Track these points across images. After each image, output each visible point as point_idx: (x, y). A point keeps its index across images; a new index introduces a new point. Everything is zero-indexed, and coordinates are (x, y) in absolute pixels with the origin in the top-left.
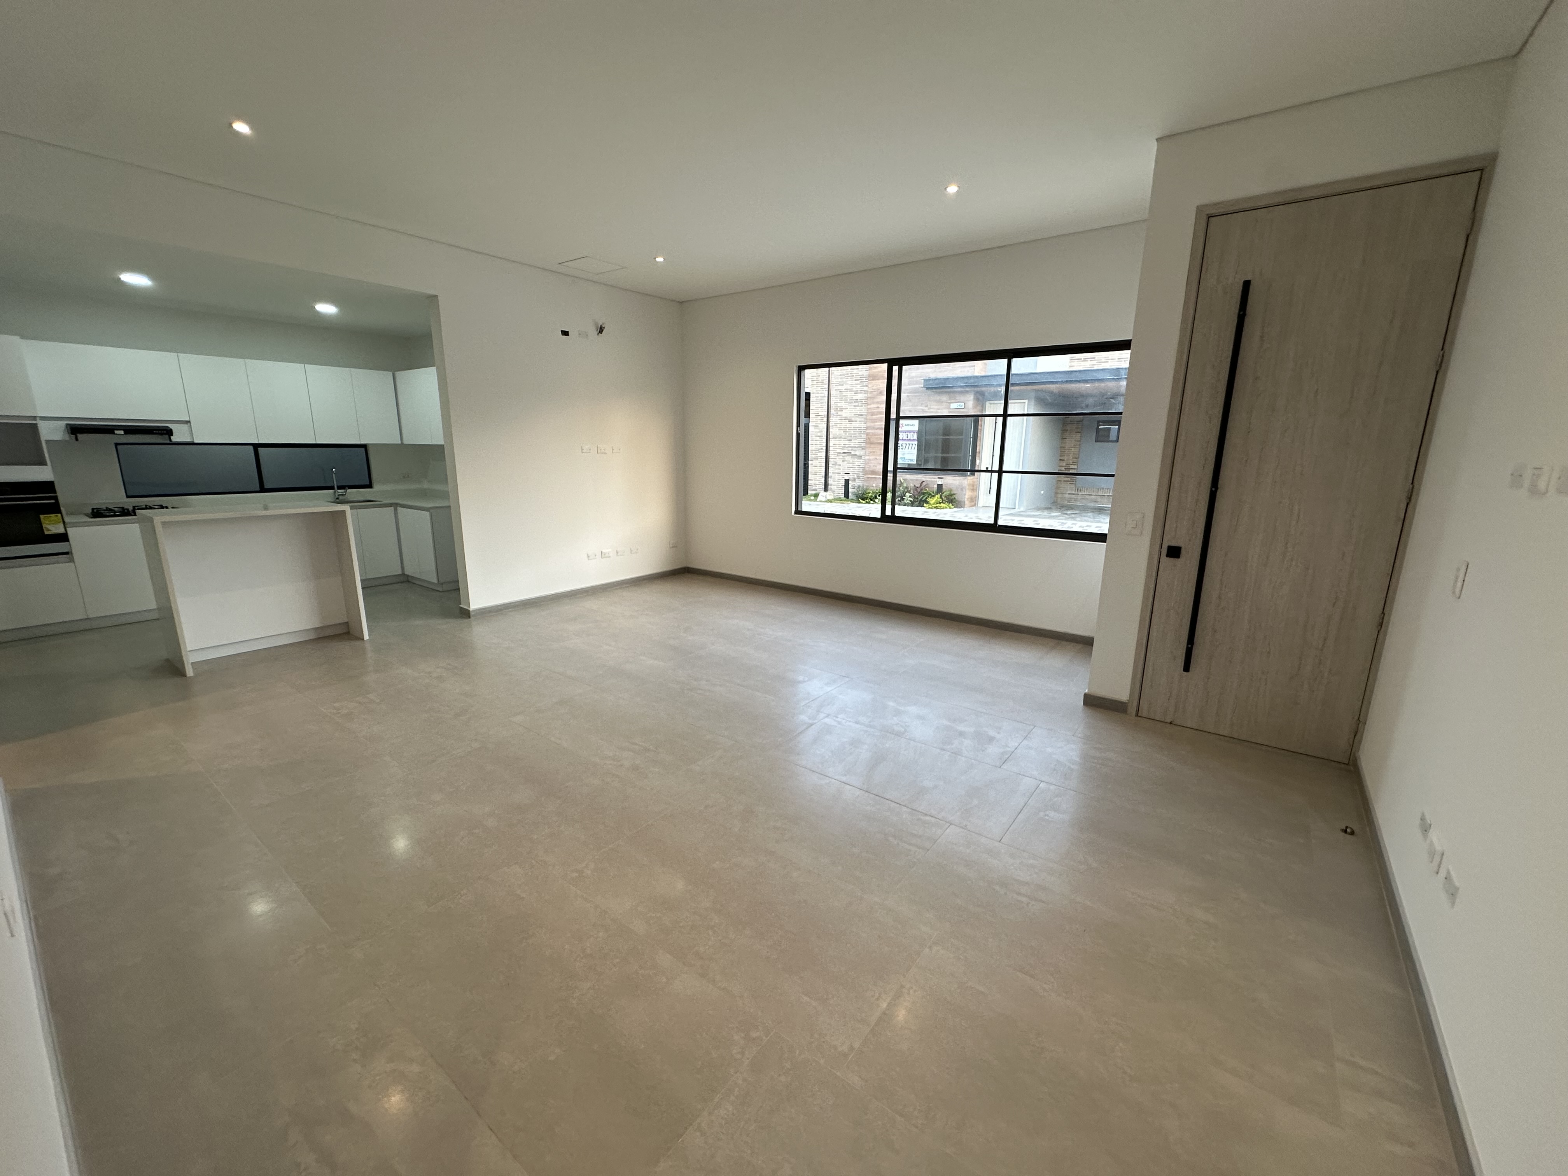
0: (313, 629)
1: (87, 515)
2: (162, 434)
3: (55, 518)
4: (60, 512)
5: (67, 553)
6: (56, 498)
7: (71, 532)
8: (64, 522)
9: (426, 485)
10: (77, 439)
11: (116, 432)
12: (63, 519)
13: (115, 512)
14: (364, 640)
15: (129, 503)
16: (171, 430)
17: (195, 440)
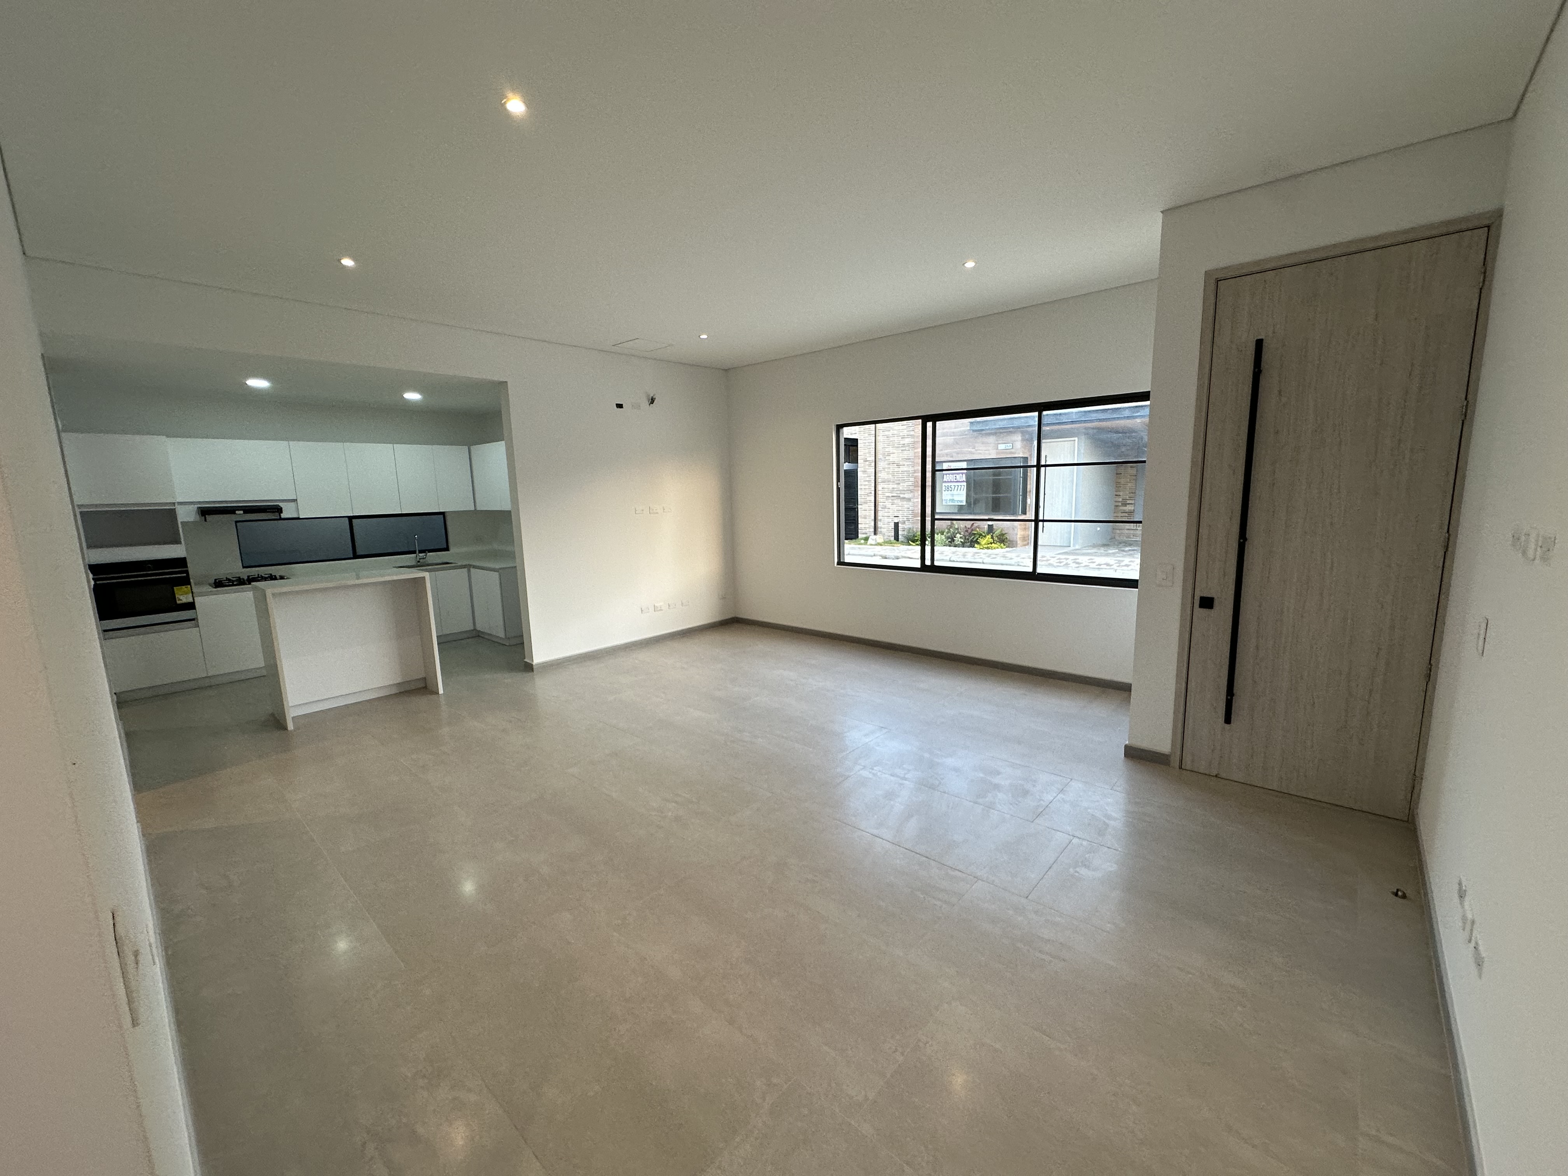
0: (394, 684)
1: (210, 585)
2: (273, 512)
3: (186, 589)
4: (189, 583)
5: (193, 620)
6: (187, 572)
7: (199, 601)
8: (192, 592)
9: (496, 546)
10: (206, 520)
11: (237, 512)
12: (191, 589)
13: (233, 581)
14: (438, 694)
15: (245, 573)
16: (281, 508)
17: (300, 515)
